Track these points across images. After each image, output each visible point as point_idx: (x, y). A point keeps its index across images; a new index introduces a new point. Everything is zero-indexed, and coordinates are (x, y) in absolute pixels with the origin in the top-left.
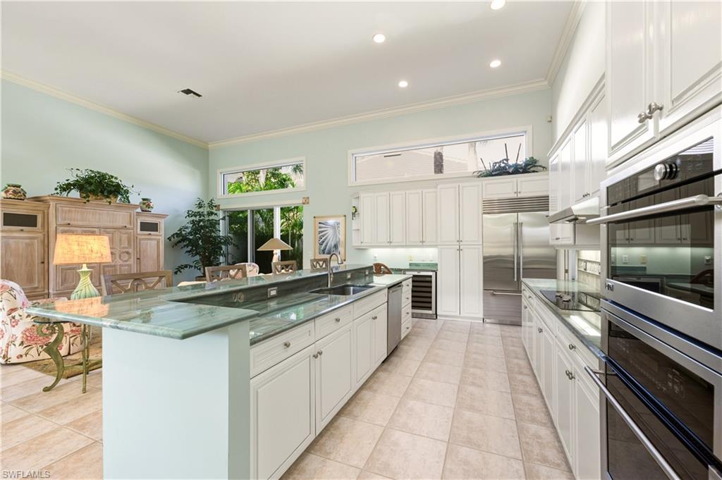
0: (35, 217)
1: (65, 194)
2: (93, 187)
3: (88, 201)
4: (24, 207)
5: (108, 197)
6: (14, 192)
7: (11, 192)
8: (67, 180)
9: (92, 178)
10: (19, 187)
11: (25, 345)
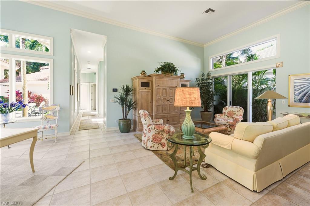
0: (149, 83)
1: (157, 73)
2: (166, 69)
3: (165, 75)
4: (146, 79)
5: (171, 73)
6: (144, 73)
7: (143, 74)
8: (158, 67)
9: (166, 65)
10: (144, 71)
11: (153, 142)
